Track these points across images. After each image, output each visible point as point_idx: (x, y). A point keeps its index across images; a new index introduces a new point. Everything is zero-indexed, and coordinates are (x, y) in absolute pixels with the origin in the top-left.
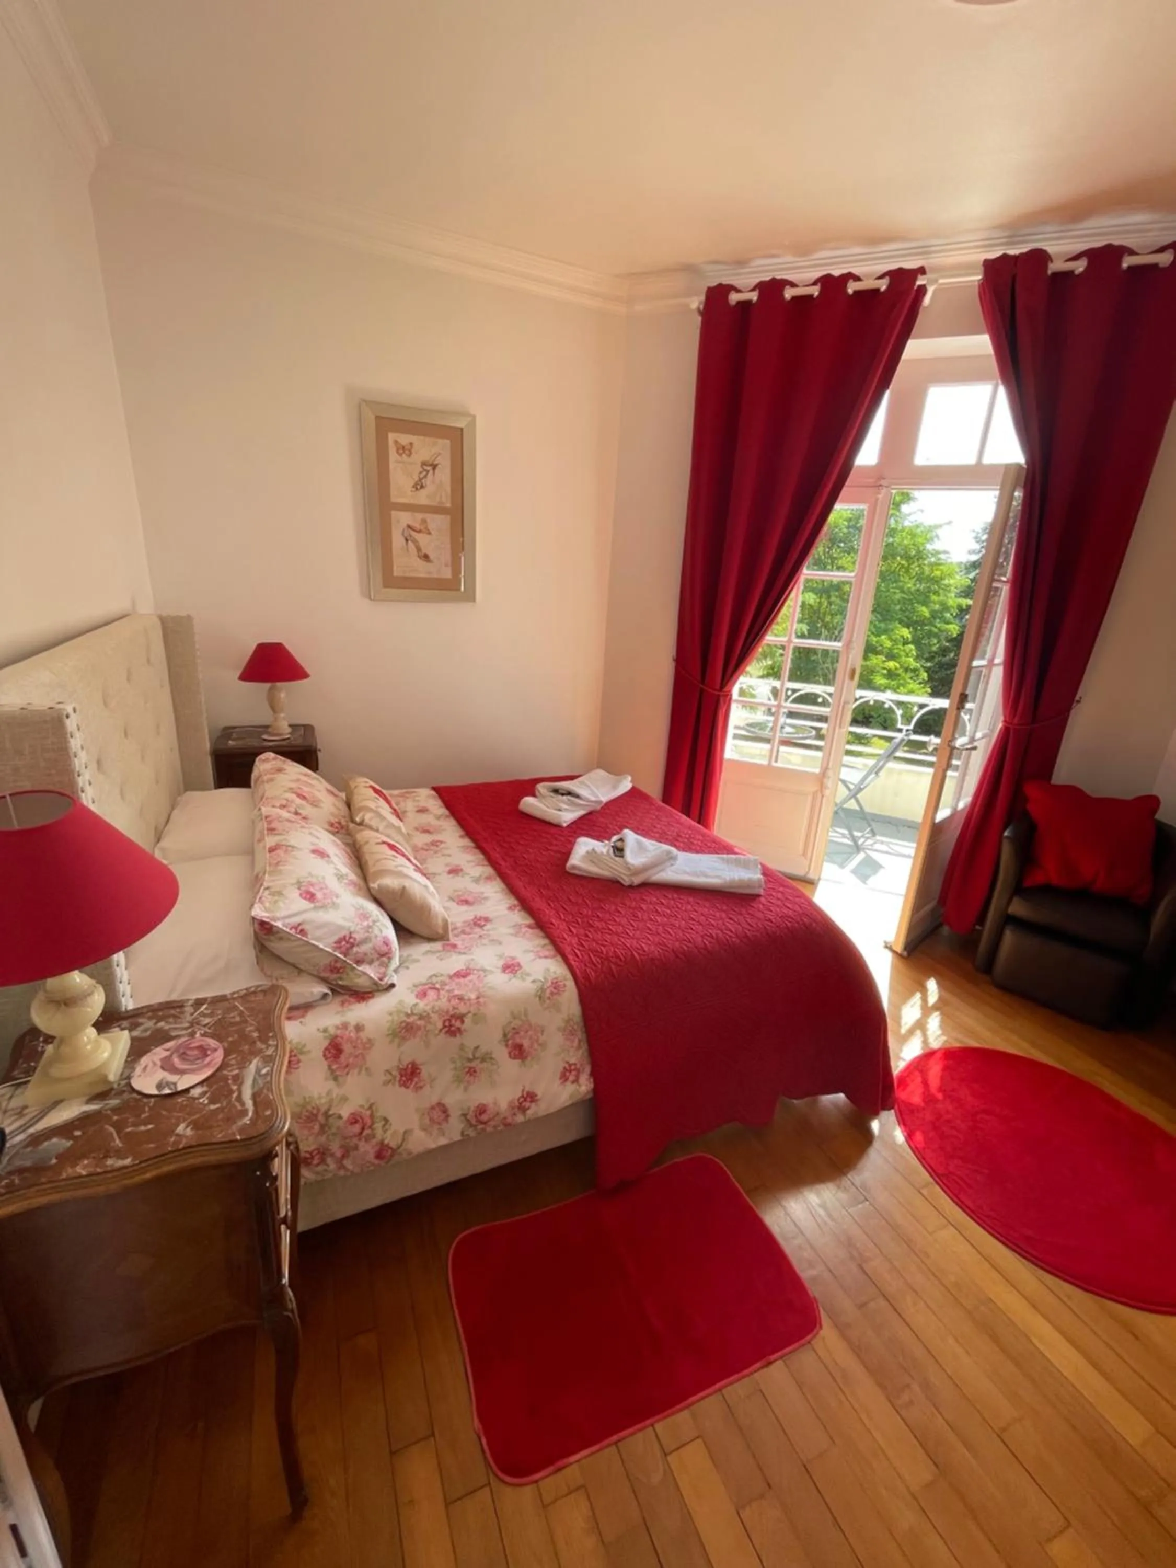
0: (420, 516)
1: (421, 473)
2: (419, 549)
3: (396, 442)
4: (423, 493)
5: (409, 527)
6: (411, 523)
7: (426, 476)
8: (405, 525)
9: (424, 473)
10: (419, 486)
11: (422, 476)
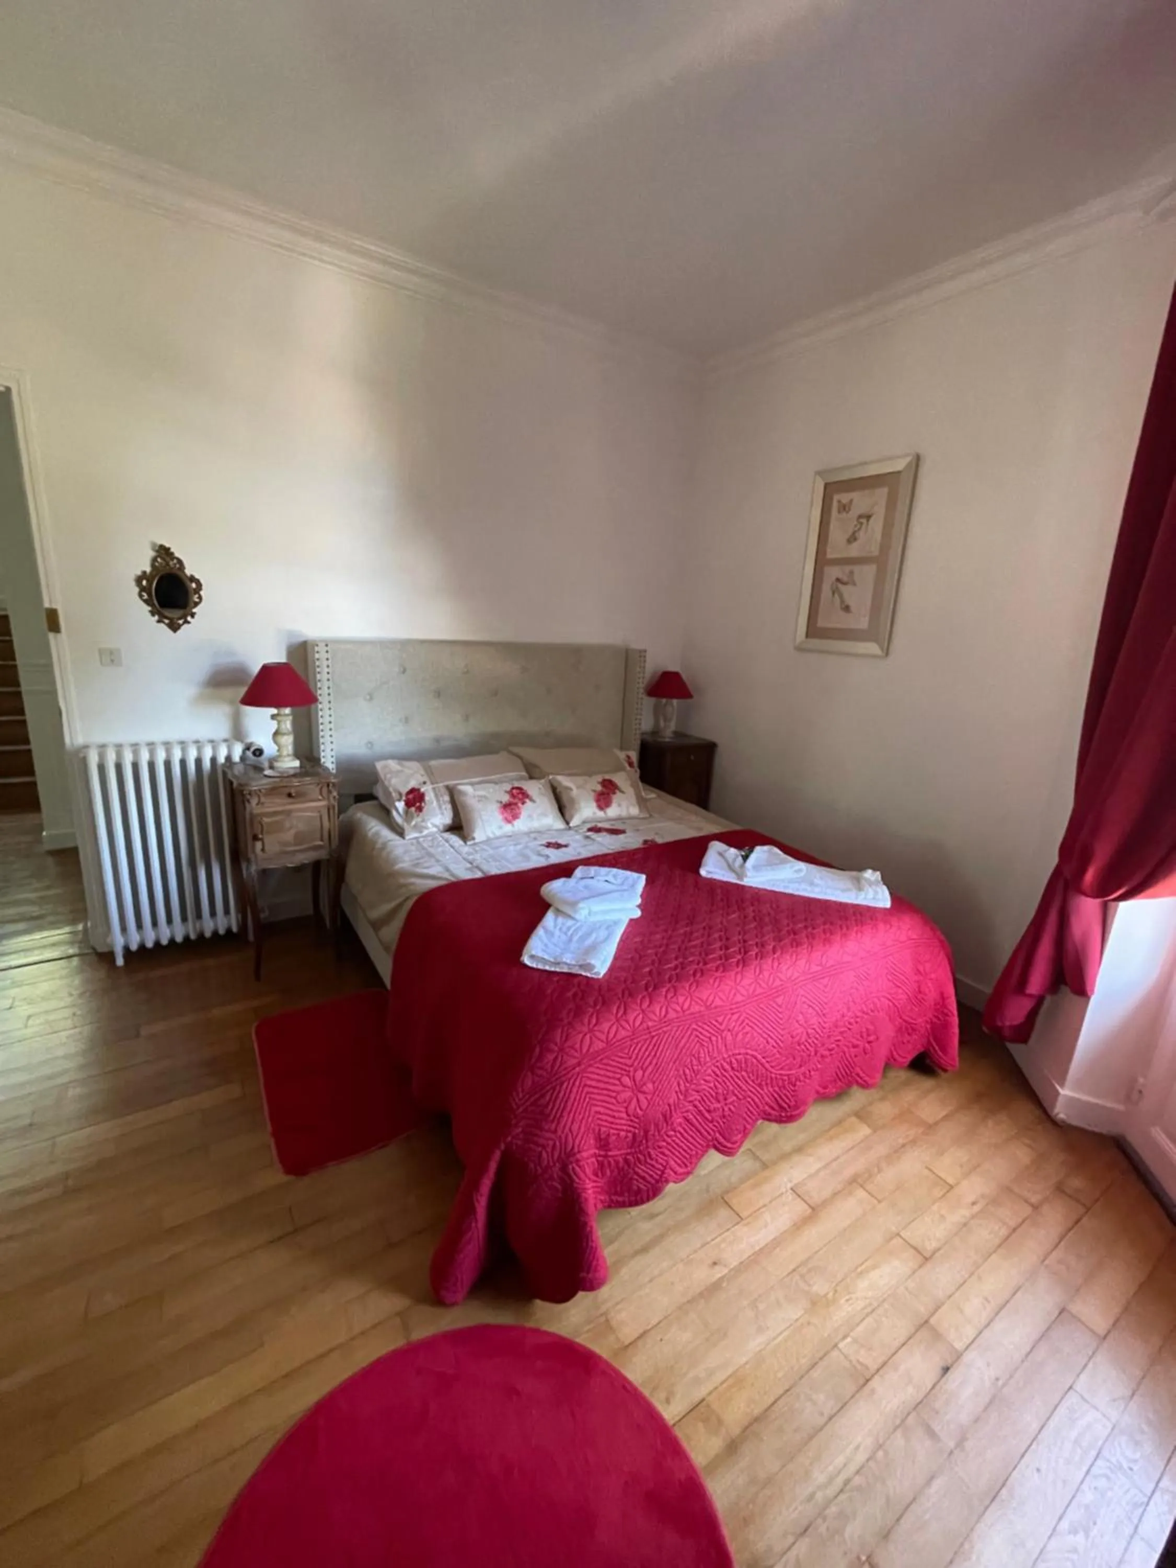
0: (847, 568)
1: (856, 526)
2: (842, 601)
3: (839, 502)
4: (855, 545)
5: (838, 580)
6: (840, 576)
7: (859, 529)
8: (834, 578)
9: (858, 526)
10: (852, 539)
11: (856, 529)
